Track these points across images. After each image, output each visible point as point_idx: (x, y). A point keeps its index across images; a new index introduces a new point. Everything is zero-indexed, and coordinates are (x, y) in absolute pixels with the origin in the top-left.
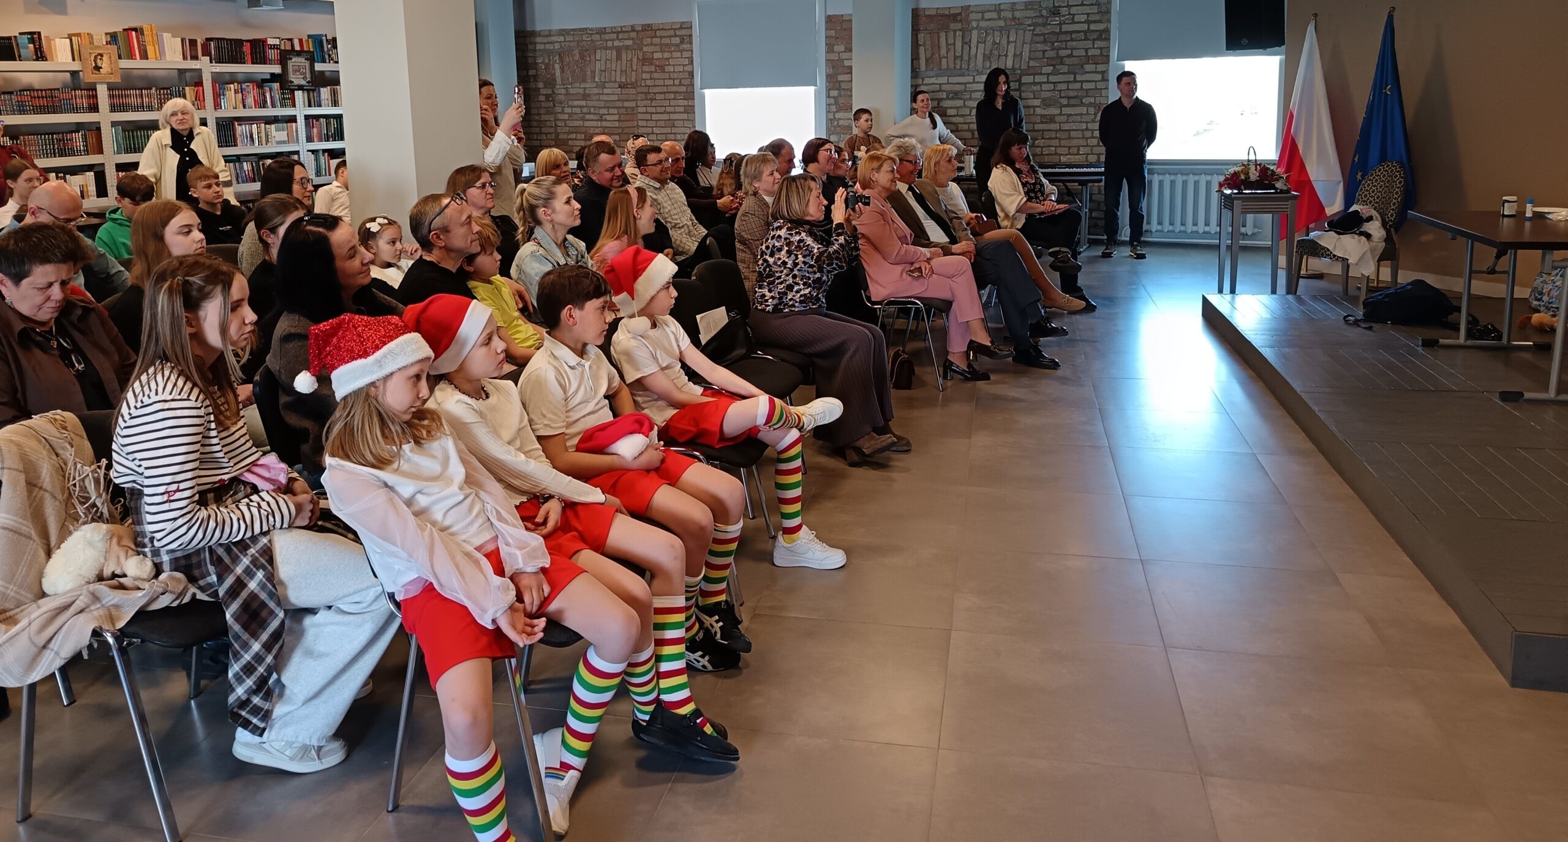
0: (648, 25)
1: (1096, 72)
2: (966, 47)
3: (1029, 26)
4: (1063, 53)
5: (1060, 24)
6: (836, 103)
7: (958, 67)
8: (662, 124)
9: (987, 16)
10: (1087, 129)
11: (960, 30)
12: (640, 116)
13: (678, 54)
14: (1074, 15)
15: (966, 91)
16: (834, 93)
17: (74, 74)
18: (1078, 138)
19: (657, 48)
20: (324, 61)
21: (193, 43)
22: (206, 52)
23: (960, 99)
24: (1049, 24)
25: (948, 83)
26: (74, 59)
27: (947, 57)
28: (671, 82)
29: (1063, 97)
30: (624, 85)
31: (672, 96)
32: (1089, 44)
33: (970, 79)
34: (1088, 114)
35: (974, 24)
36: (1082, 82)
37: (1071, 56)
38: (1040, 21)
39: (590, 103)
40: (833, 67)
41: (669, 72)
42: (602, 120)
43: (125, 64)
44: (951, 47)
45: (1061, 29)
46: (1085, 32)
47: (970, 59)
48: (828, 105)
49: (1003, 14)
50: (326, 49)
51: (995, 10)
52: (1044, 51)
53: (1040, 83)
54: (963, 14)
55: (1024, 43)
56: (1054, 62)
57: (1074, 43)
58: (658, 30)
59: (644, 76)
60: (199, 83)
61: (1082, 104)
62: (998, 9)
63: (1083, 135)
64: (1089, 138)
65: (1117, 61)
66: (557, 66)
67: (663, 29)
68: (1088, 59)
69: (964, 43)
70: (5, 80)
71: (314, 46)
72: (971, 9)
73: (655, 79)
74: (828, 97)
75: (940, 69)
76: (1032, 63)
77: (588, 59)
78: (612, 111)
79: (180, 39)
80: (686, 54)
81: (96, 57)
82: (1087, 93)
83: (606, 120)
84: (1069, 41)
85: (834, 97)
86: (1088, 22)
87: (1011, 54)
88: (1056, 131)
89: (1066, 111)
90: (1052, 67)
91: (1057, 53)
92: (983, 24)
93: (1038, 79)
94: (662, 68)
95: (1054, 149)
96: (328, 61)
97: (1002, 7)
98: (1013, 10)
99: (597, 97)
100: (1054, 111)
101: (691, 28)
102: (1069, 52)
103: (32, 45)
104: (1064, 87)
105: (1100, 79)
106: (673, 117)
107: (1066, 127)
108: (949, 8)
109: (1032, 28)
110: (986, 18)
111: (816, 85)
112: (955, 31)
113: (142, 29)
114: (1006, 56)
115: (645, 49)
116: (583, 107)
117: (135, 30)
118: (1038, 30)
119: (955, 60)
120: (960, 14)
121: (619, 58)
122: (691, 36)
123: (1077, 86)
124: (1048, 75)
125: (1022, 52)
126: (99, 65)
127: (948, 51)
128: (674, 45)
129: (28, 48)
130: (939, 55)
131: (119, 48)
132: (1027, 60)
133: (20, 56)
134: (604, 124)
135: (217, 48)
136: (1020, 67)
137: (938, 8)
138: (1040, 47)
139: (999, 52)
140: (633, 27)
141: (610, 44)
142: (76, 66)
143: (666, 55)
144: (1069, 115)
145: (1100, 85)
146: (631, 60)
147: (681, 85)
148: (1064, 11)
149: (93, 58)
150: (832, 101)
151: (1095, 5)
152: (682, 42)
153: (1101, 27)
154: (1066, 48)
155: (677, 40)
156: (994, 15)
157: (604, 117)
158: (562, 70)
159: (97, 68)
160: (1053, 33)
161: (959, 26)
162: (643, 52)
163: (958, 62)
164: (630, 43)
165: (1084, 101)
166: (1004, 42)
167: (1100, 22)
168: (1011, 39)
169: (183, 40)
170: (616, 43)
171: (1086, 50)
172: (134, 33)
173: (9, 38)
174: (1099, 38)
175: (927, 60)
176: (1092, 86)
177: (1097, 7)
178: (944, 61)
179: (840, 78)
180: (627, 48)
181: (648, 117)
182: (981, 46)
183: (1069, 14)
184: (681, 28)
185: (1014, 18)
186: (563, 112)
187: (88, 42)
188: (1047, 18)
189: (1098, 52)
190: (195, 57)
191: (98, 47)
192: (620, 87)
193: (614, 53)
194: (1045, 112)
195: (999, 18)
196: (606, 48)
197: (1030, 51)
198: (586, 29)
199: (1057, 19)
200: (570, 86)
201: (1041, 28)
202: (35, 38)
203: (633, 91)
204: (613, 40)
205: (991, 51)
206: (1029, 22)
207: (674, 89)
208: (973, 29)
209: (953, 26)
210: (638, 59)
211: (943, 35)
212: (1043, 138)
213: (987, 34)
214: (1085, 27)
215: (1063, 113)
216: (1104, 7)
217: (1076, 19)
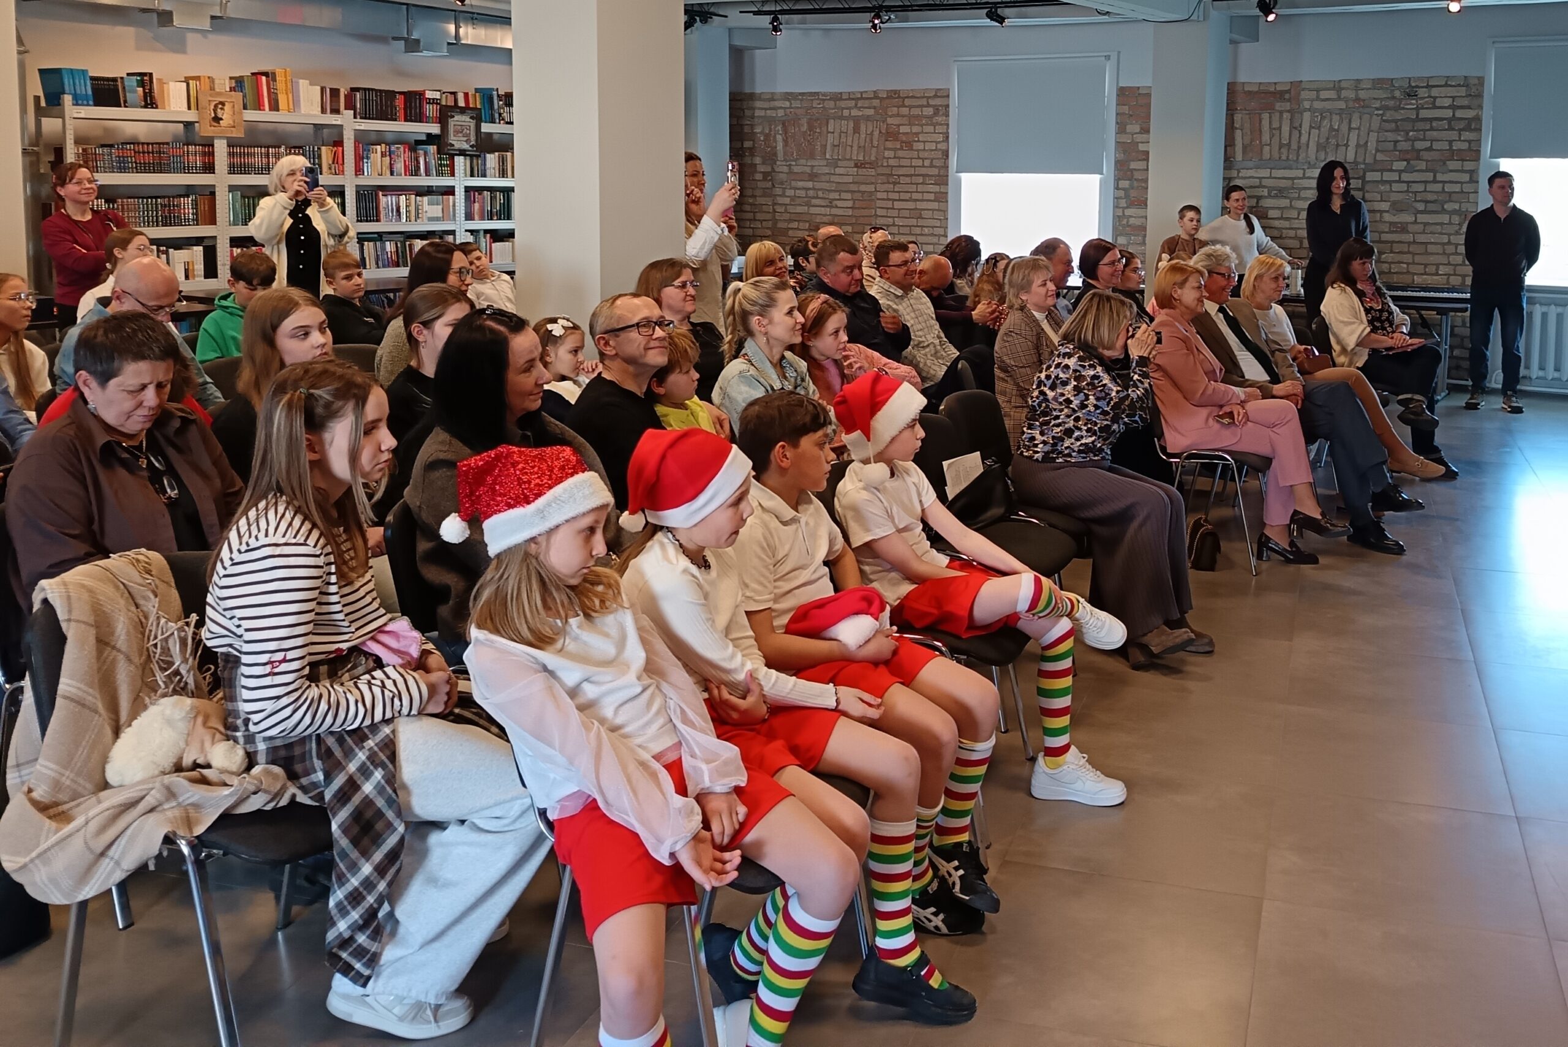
0: (895, 92)
1: (1462, 171)
2: (1296, 133)
3: (1377, 109)
4: (1419, 145)
5: (1417, 109)
6: (1127, 196)
7: (1284, 157)
8: (906, 213)
9: (1324, 95)
10: (1449, 243)
11: (1288, 111)
12: (879, 203)
13: (930, 129)
14: (1435, 98)
15: (1293, 188)
16: (1125, 184)
17: (188, 125)
18: (1438, 254)
19: (905, 120)
20: (493, 121)
21: (335, 93)
22: (350, 105)
23: (1285, 197)
24: (1404, 108)
25: (1270, 177)
26: (189, 108)
27: (1270, 145)
28: (920, 163)
29: (1419, 201)
30: (862, 164)
31: (921, 180)
32: (1454, 135)
33: (1300, 173)
34: (1450, 223)
35: (1307, 105)
36: (1444, 182)
37: (1430, 149)
38: (1391, 103)
39: (818, 185)
40: (1125, 152)
41: (918, 151)
42: (831, 207)
43: (251, 115)
44: (1277, 133)
45: (1417, 115)
46: (1449, 120)
47: (1299, 148)
48: (1116, 198)
49: (1344, 94)
50: (496, 107)
51: (1334, 88)
52: (1396, 142)
53: (1390, 182)
54: (1293, 92)
55: (1370, 131)
56: (1408, 156)
57: (1435, 133)
58: (907, 97)
59: (887, 154)
60: (339, 143)
61: (1443, 211)
62: (1337, 87)
63: (1444, 250)
64: (1453, 254)
65: (1491, 157)
66: (779, 138)
67: (913, 97)
68: (1452, 154)
69: (1292, 128)
70: (106, 130)
71: (483, 103)
72: (1303, 86)
73: (899, 158)
74: (1117, 188)
75: (1261, 160)
76: (1380, 157)
77: (818, 130)
78: (844, 196)
79: (319, 88)
80: (939, 129)
81: (216, 106)
82: (1450, 196)
83: (837, 207)
84: (1428, 130)
85: (1123, 189)
86: (1453, 107)
87: (1353, 143)
88: (1409, 243)
89: (1422, 218)
90: (1405, 163)
91: (1413, 145)
92: (1318, 105)
93: (1387, 176)
94: (909, 145)
95: (1405, 266)
96: (497, 121)
97: (1343, 85)
98: (1357, 89)
99: (827, 178)
100: (1407, 218)
101: (948, 96)
102: (1428, 144)
103: (141, 89)
104: (1420, 187)
105: (1468, 179)
106: (920, 205)
107: (1421, 238)
108: (1275, 83)
109: (1381, 112)
110: (1322, 97)
111: (1102, 173)
112: (1281, 113)
113: (274, 74)
114: (1347, 145)
115: (890, 121)
116: (810, 189)
117: (266, 74)
118: (1389, 115)
119: (1280, 149)
120: (1288, 91)
121: (856, 130)
122: (948, 106)
123: (1438, 187)
124: (1400, 172)
125: (1367, 142)
126: (220, 115)
127: (1272, 136)
128: (926, 117)
129: (135, 92)
130: (1261, 142)
131: (244, 96)
132: (1374, 152)
133: (125, 102)
134: (835, 211)
135: (364, 101)
136: (1365, 160)
137: (1260, 83)
138: (1391, 136)
139: (1337, 141)
140: (876, 95)
141: (846, 113)
142: (191, 116)
143: (915, 129)
144: (1425, 224)
145: (1467, 188)
146: (872, 134)
147: (932, 166)
148: (1422, 93)
149: (212, 107)
150: (1122, 193)
151: (1463, 86)
152: (936, 113)
153: (1470, 114)
154: (1424, 140)
155: (929, 111)
156: (1332, 94)
157: (835, 202)
158: (786, 141)
159: (217, 119)
160: (1407, 119)
161: (1287, 106)
162: (887, 125)
163: (1284, 151)
164: (871, 112)
165: (1445, 207)
166: (1344, 128)
167: (1469, 107)
168: (1353, 125)
169: (323, 89)
170: (855, 112)
171: (1451, 142)
172: (264, 78)
173: (114, 80)
174: (1468, 128)
175: (1245, 147)
176: (1457, 188)
177: (1465, 88)
178: (1267, 149)
179: (1133, 165)
180: (868, 118)
181: (889, 204)
182: (1315, 132)
183: (1429, 97)
184: (936, 96)
185: (1357, 99)
186: (783, 195)
187: (208, 87)
188: (1400, 100)
189: (1465, 146)
190: (336, 111)
191: (220, 94)
192: (856, 166)
193: (851, 124)
194: (1395, 219)
195: (1339, 98)
196: (842, 118)
197: (1378, 141)
198: (817, 94)
199: (1414, 102)
200: (794, 163)
201: (1392, 112)
202: (145, 80)
203: (872, 172)
204: (849, 108)
205: (1328, 139)
206: (1377, 105)
207: (923, 171)
208: (1306, 110)
209: (1278, 106)
210: (880, 132)
211: (1266, 116)
212: (1392, 252)
213: (1323, 118)
214: (1449, 113)
215: (1418, 221)
216: (1473, 89)
217: (1438, 103)
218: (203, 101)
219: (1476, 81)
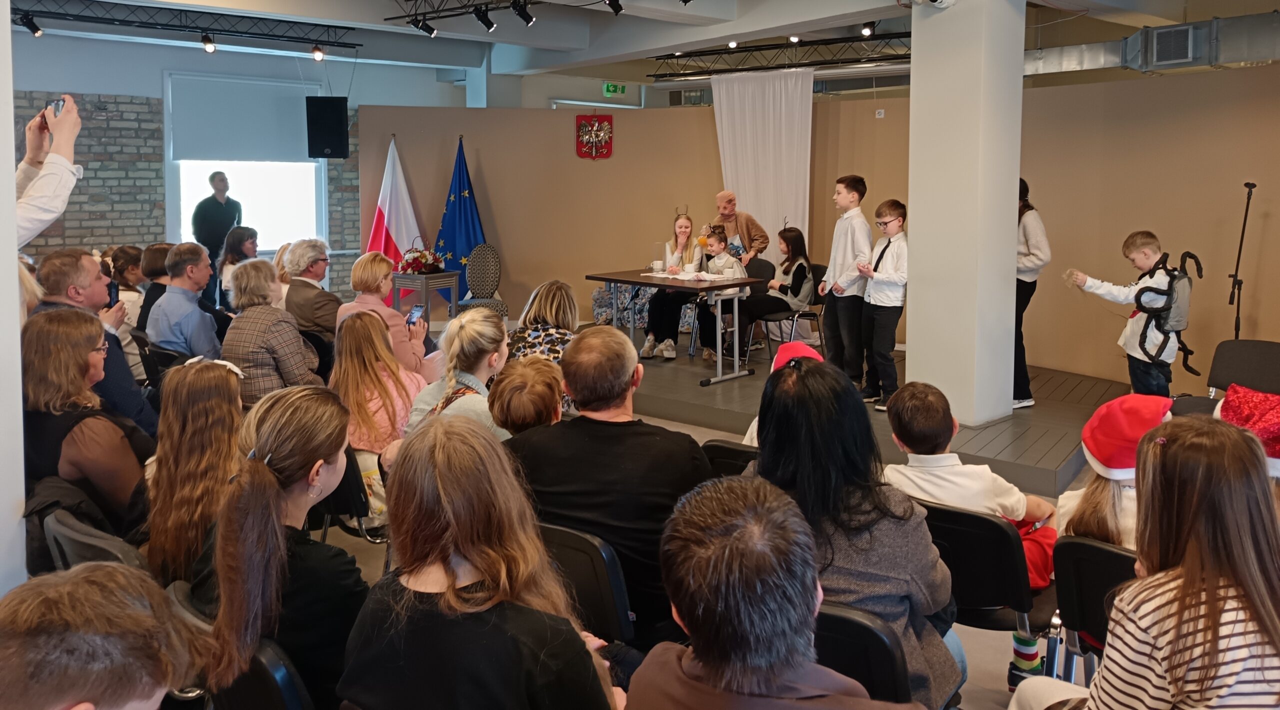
1: (149, 170)
5: (108, 120)
10: (142, 225)
14: (122, 112)
18: (133, 235)
24: (94, 119)
29: (114, 194)
32: (140, 142)
34: (142, 210)
36: (135, 179)
37: (121, 152)
45: (108, 125)
46: (136, 130)
52: (90, 146)
56: (102, 158)
57: (124, 141)
61: (136, 201)
63: (139, 231)
65: (172, 159)
68: (140, 157)
84: (118, 137)
86: (137, 120)
88: (108, 228)
89: (118, 207)
90: (100, 163)
91: (105, 149)
97: (34, 95)
100: (103, 207)
102: (118, 148)
104: (115, 183)
107: (119, 223)
123: (130, 182)
124: (96, 170)
144: (121, 212)
145: (154, 183)
148: (111, 107)
151: (145, 104)
153: (153, 126)
154: (115, 145)
160: (100, 128)
165: (138, 197)
167: (152, 121)
171: (138, 148)
174: (152, 137)
176: (146, 183)
177: (147, 107)
183: (117, 111)
189: (150, 151)
194: (94, 209)
199: (104, 114)
212: (92, 235)
214: (135, 125)
215: (115, 209)
216: (155, 108)
217: (125, 116)
219: (156, 102)
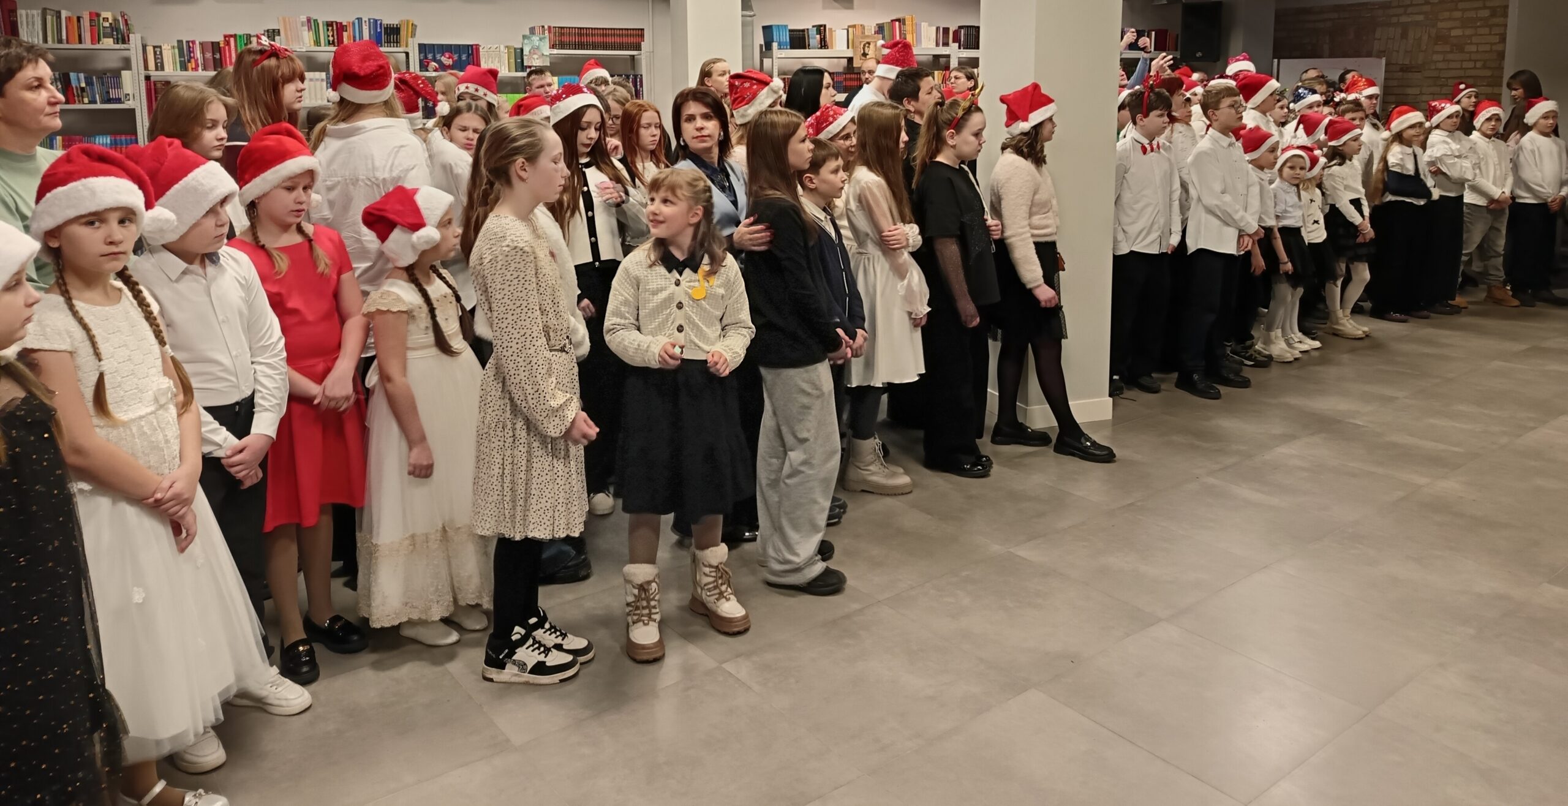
13: (1486, 30)
17: (850, 60)
21: (946, 31)
22: (956, 39)
26: (848, 48)
28: (1471, 65)
41: (1470, 53)
59: (1436, 57)
73: (1449, 61)
79: (934, 28)
80: (1496, 30)
81: (864, 45)
94: (1460, 49)
103: (818, 36)
113: (904, 20)
115: (1440, 25)
117: (899, 20)
121: (1404, 36)
122: (1507, 6)
126: (866, 52)
128: (1481, 19)
129: (815, 38)
133: (809, 45)
135: (967, 35)
141: (1394, 20)
143: (1468, 32)
146: (1420, 39)
147: (1484, 67)
149: (862, 47)
152: (1493, 15)
159: (865, 55)
162: (1438, 29)
164: (1421, 18)
169: (938, 29)
170: (1404, 19)
172: (897, 23)
173: (803, 31)
180: (1416, 24)
187: (860, 33)
190: (946, 44)
192: (1402, 70)
193: (1399, 31)
196: (1389, 24)
202: (821, 29)
203: (1418, 76)
204: (1398, 15)
210: (1429, 36)
218: (857, 43)
